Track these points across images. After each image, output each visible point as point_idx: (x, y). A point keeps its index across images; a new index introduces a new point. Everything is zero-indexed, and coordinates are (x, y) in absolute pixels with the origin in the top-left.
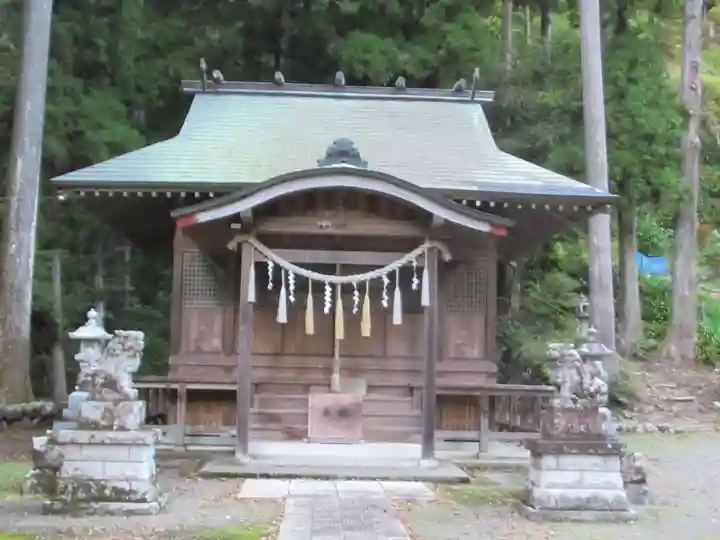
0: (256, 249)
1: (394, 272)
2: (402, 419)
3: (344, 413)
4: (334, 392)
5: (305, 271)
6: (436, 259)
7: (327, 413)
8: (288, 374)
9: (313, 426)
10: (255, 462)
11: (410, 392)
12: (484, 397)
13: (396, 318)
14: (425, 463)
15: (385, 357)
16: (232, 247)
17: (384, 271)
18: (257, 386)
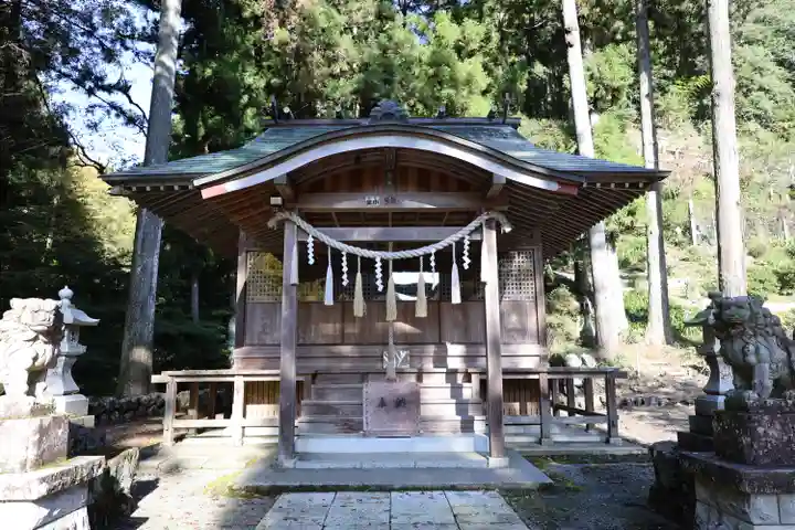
0: (299, 227)
1: (451, 245)
2: (461, 406)
3: (400, 403)
4: (390, 380)
5: (352, 249)
6: (494, 233)
7: (382, 403)
8: (346, 365)
9: (369, 418)
10: (301, 465)
11: (468, 378)
12: (544, 379)
13: (456, 298)
14: (496, 462)
15: (440, 344)
16: (271, 224)
17: (439, 246)
18: (314, 376)
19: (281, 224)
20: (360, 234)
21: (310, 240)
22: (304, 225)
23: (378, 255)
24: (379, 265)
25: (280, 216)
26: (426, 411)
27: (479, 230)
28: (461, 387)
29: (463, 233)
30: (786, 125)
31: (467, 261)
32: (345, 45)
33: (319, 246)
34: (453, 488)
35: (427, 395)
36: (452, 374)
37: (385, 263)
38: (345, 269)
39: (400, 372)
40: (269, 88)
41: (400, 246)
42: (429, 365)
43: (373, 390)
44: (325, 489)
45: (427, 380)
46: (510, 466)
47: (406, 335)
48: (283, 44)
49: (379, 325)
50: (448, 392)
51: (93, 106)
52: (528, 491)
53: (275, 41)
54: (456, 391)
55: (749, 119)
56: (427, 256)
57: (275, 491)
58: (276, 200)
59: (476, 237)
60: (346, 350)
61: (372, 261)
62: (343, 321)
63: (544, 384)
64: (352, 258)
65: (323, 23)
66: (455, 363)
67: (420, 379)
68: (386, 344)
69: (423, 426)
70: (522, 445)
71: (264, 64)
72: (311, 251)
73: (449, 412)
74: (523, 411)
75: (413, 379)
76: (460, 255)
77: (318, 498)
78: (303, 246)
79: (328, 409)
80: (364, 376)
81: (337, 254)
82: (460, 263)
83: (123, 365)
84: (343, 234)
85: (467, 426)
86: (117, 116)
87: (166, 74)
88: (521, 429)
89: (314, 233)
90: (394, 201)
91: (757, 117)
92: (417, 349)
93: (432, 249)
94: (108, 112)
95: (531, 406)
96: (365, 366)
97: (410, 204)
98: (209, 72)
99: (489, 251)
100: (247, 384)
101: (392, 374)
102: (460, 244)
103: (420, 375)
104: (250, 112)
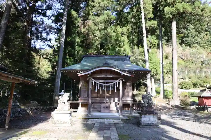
2: (117, 108)
3: (107, 107)
4: (105, 104)
5: (100, 83)
6: (122, 81)
7: (104, 107)
8: (98, 101)
9: (102, 110)
10: (91, 116)
11: (118, 104)
12: (131, 104)
13: (116, 91)
14: (121, 116)
15: (114, 98)
16: (88, 79)
17: (113, 83)
18: (93, 103)
19: (89, 79)
20: (101, 81)
21: (93, 82)
22: (93, 79)
23: (104, 84)
24: (104, 86)
25: (89, 78)
26: (111, 109)
27: (119, 81)
28: (117, 105)
29: (117, 81)
30: (204, 45)
31: (118, 85)
32: (98, 33)
33: (95, 83)
34: (114, 119)
35: (111, 106)
36: (116, 103)
37: (105, 85)
38: (99, 86)
39: (107, 103)
40: (81, 41)
41: (107, 83)
42: (112, 102)
43: (102, 105)
44: (96, 119)
45: (111, 104)
46: (123, 117)
47: (108, 96)
48: (84, 32)
49: (104, 94)
50: (115, 106)
51: (44, 45)
52: (125, 120)
53: (82, 31)
54: (116, 106)
55: (195, 43)
56: (111, 85)
57: (88, 119)
58: (88, 76)
59: (119, 82)
60: (98, 98)
61: (103, 85)
62: (97, 94)
63: (131, 105)
64: (100, 85)
65: (93, 28)
66: (116, 101)
67: (110, 104)
68: (105, 98)
69: (110, 111)
70: (127, 115)
71: (80, 36)
72: (94, 83)
73: (115, 109)
74: (128, 110)
75: (109, 104)
76: (116, 85)
77: (95, 119)
78: (92, 83)
79: (95, 108)
80: (101, 103)
81: (97, 84)
82: (116, 86)
83: (53, 100)
84: (98, 81)
85: (118, 112)
86: (49, 46)
87: (62, 42)
88: (127, 113)
89: (94, 81)
90: (106, 76)
91: (197, 43)
92: (110, 99)
93: (112, 84)
94: (47, 46)
95: (129, 109)
96: (101, 101)
97: (109, 76)
98: (69, 40)
99: (121, 84)
100: (82, 104)
101: (106, 103)
102: (116, 83)
103: (110, 103)
104: (77, 47)
